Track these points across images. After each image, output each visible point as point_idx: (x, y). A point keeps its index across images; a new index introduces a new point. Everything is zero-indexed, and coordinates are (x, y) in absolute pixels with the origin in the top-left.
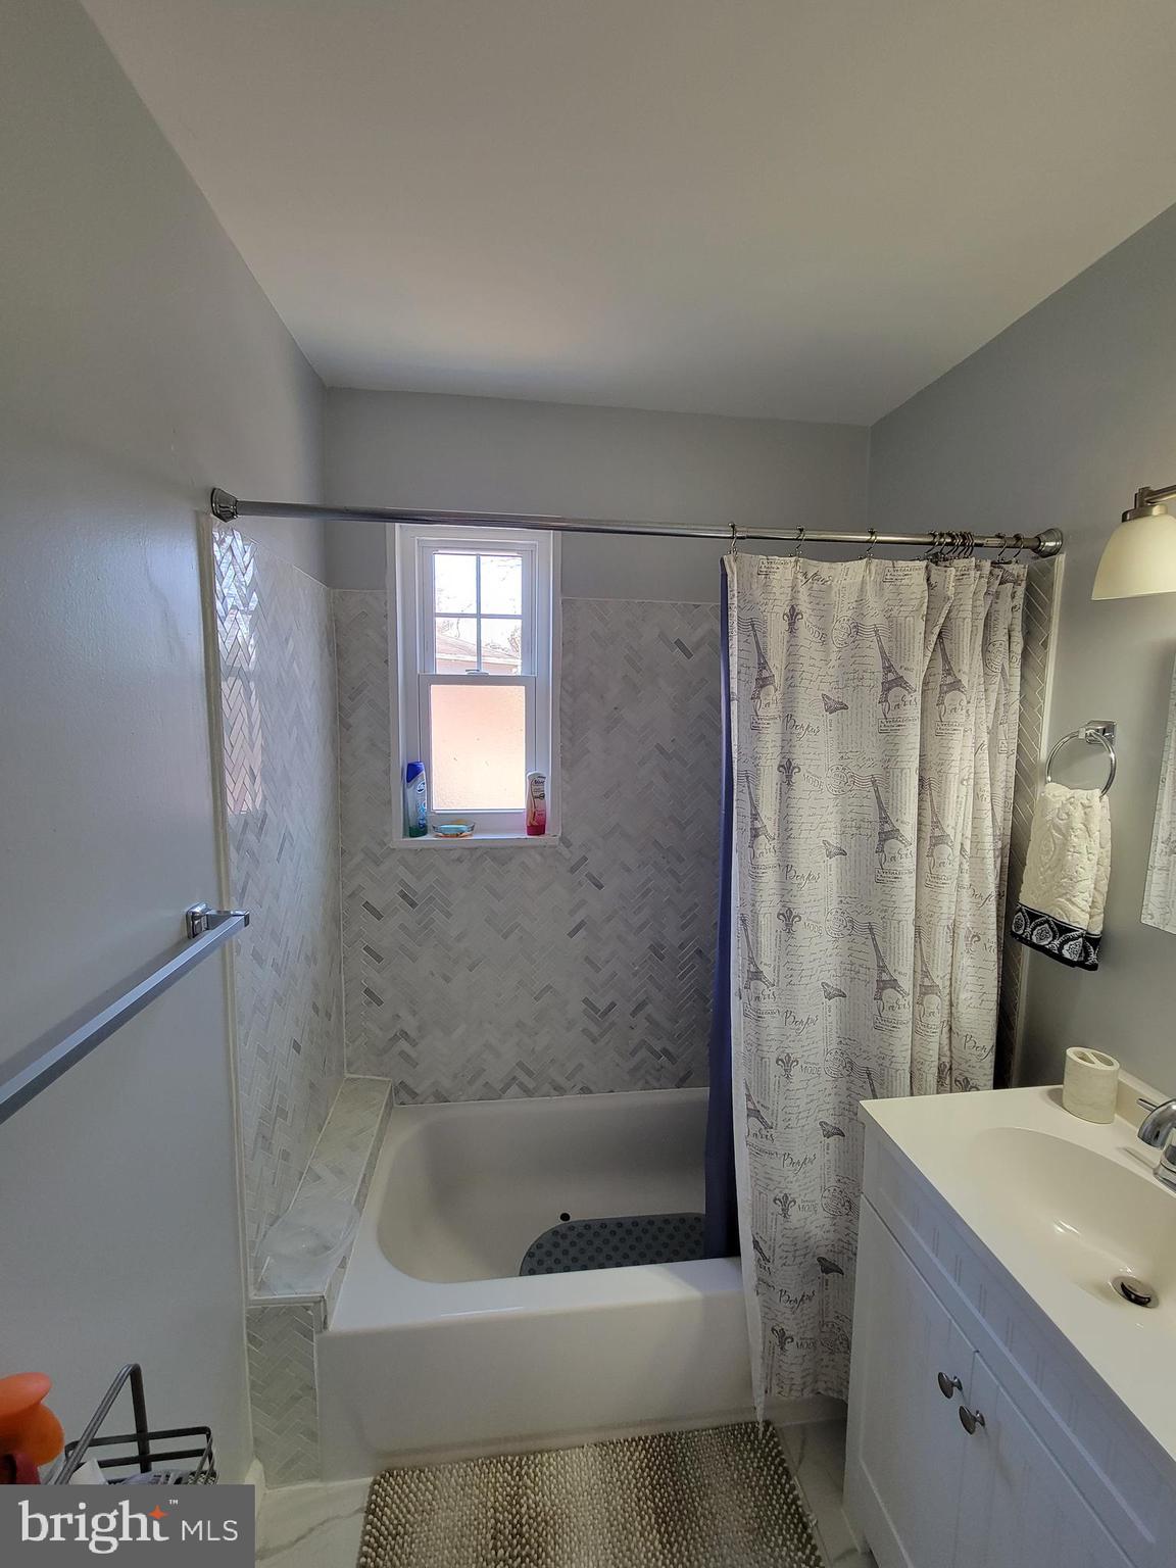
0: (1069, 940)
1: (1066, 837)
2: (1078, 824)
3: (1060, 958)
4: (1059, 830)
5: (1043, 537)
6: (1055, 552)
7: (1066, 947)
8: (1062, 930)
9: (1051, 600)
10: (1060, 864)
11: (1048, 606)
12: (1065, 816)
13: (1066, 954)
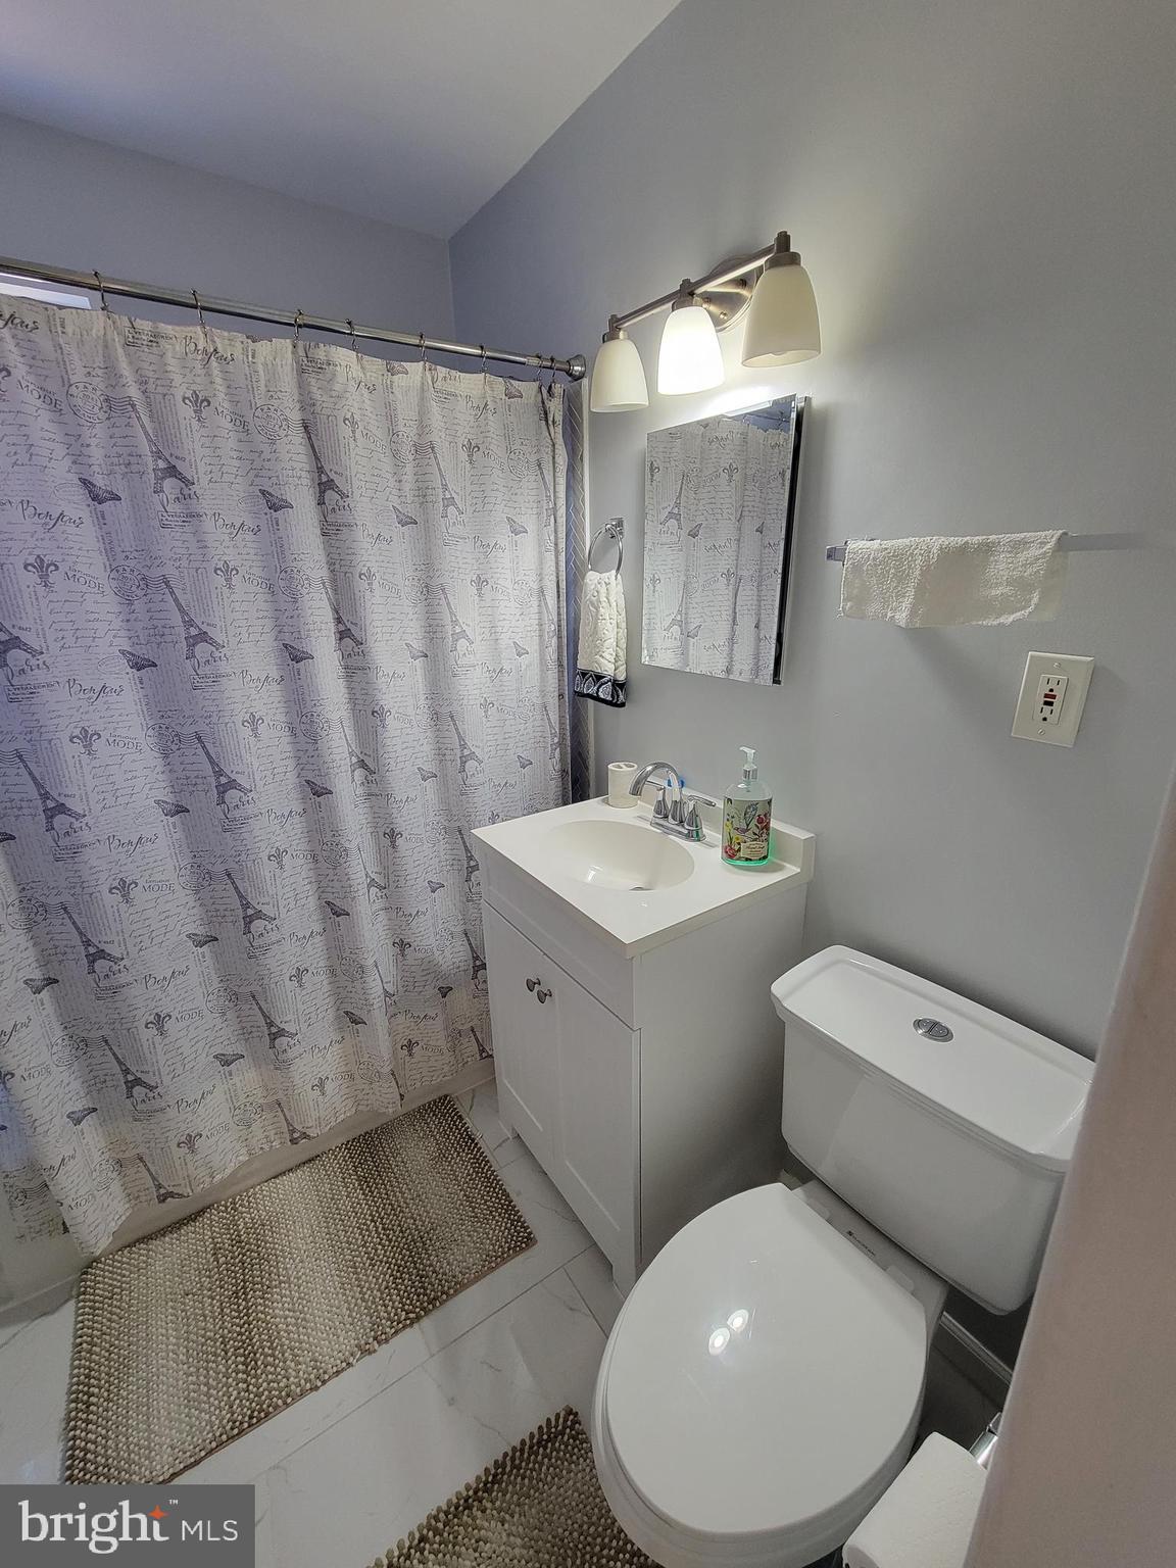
0: (603, 684)
1: (597, 609)
2: (603, 599)
3: (597, 699)
4: (593, 604)
5: (572, 362)
6: (581, 376)
7: (601, 690)
8: (599, 677)
9: (581, 416)
10: (595, 631)
11: (580, 425)
12: (596, 594)
13: (602, 696)
